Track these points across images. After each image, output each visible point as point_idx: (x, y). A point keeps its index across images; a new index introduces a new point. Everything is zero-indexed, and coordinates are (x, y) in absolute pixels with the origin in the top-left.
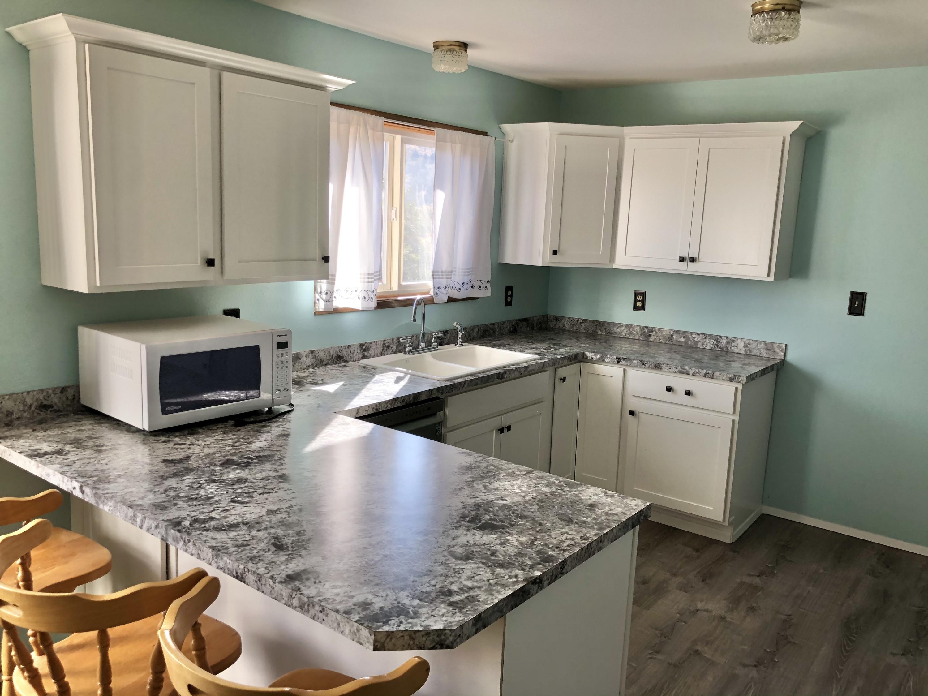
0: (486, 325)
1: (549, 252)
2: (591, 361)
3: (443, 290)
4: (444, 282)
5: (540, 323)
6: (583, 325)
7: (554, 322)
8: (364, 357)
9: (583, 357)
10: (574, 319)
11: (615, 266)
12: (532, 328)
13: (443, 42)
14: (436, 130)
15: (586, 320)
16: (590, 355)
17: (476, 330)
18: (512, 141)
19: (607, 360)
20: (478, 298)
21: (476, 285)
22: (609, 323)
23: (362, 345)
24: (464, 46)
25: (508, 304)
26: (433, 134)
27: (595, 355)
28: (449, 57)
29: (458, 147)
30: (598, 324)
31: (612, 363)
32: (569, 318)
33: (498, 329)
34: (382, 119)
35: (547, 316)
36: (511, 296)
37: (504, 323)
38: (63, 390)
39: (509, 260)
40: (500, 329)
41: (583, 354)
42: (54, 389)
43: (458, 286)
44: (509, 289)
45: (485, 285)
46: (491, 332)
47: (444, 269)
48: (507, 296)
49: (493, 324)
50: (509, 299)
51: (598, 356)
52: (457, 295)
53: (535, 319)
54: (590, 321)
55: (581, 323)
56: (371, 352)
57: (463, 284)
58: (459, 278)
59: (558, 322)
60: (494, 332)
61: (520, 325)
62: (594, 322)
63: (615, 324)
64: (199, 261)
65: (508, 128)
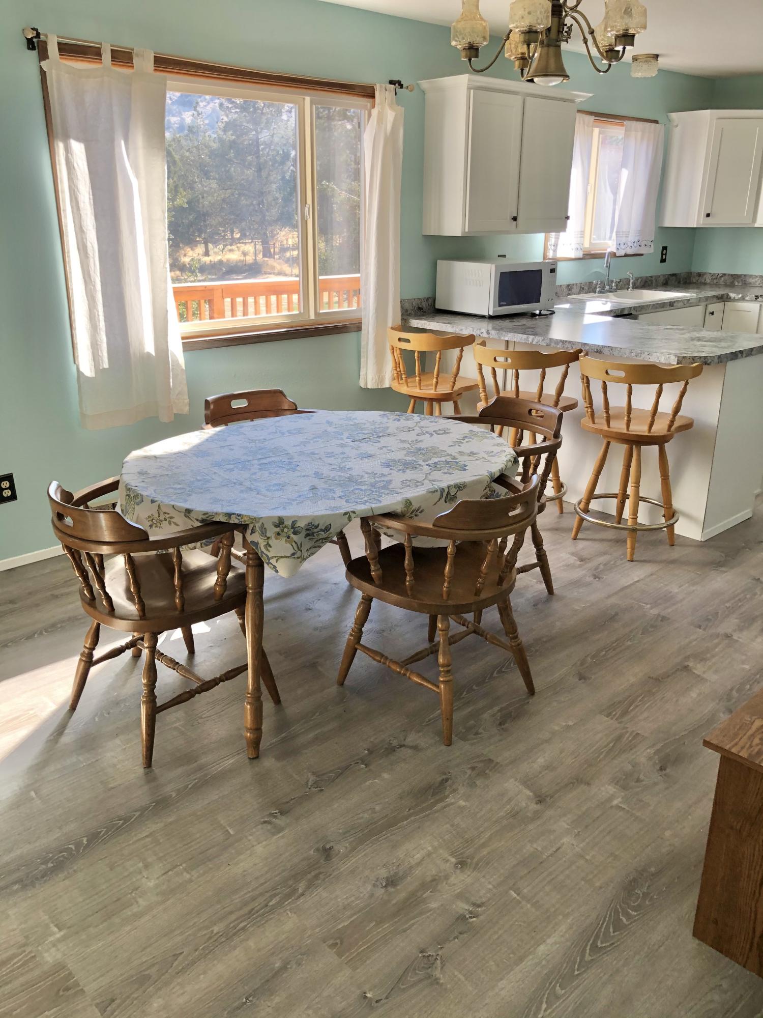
0: (647, 277)
1: (703, 215)
2: (734, 300)
3: (622, 246)
4: (623, 240)
5: (686, 278)
6: (723, 279)
7: (697, 278)
8: (569, 294)
9: (727, 298)
10: (714, 274)
11: (756, 225)
12: (679, 282)
13: (640, 55)
14: (626, 122)
15: (725, 274)
16: (732, 295)
17: (640, 280)
18: (677, 126)
19: (747, 298)
20: (642, 255)
21: (643, 244)
22: (745, 275)
23: (568, 286)
24: (656, 56)
25: (663, 261)
26: (623, 125)
27: (738, 295)
28: (645, 66)
29: (639, 134)
30: (735, 277)
31: (750, 301)
32: (710, 273)
33: (654, 281)
34: (593, 117)
35: (691, 273)
36: (666, 254)
37: (659, 276)
38: (428, 299)
39: (667, 224)
40: (656, 280)
41: (728, 295)
42: (424, 299)
43: (630, 245)
44: (665, 248)
45: (650, 244)
46: (650, 283)
47: (624, 230)
48: (662, 254)
49: (652, 277)
50: (664, 257)
51: (740, 296)
52: (630, 252)
53: (682, 275)
54: (729, 275)
55: (721, 277)
56: (573, 291)
57: (634, 242)
58: (632, 238)
59: (700, 278)
60: (652, 283)
61: (671, 278)
62: (732, 275)
63: (751, 276)
64: (509, 218)
65: (674, 115)
